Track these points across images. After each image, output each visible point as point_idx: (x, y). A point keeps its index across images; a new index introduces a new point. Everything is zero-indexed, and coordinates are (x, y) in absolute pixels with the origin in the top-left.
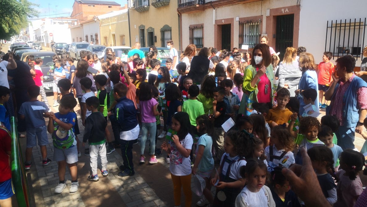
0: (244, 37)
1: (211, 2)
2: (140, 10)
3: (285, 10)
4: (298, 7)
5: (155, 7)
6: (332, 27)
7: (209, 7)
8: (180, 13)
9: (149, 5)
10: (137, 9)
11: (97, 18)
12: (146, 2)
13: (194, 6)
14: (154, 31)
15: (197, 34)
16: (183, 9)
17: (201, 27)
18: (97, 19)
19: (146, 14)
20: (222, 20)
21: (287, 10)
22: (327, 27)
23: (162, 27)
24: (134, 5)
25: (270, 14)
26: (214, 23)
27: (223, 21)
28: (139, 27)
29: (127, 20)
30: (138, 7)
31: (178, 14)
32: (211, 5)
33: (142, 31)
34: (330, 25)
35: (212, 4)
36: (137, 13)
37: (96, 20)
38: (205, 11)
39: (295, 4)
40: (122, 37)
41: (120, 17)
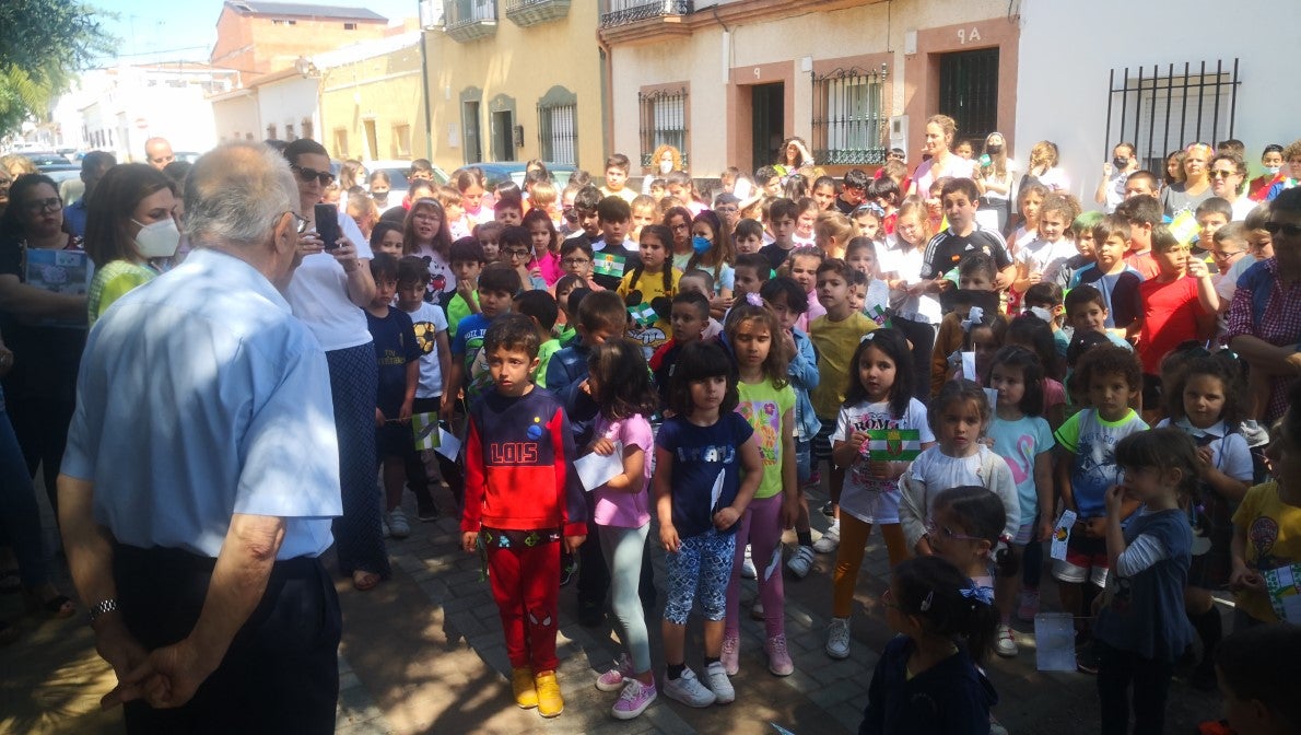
0: (831, 125)
1: (714, 8)
2: (465, 35)
3: (967, 35)
4: (1013, 21)
5: (520, 25)
6: (1125, 90)
7: (708, 25)
8: (607, 46)
9: (496, 18)
10: (453, 33)
11: (311, 64)
12: (485, 7)
13: (657, 21)
14: (514, 109)
15: (667, 118)
16: (617, 30)
17: (681, 94)
18: (311, 67)
19: (486, 50)
20: (753, 68)
21: (975, 34)
22: (1111, 91)
23: (543, 95)
24: (445, 17)
25: (919, 47)
26: (725, 79)
27: (757, 72)
28: (461, 94)
29: (420, 70)
30: (457, 23)
31: (600, 48)
32: (717, 18)
33: (472, 109)
34: (1119, 83)
35: (721, 14)
36: (453, 46)
37: (306, 70)
38: (694, 36)
39: (1001, 11)
40: (401, 129)
41: (396, 61)
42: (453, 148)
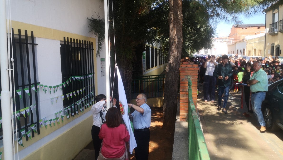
2: (272, 34)
5: (281, 33)
9: (278, 31)
10: (270, 34)
12: (276, 29)
14: (280, 47)
19: (276, 37)
24: (269, 31)
28: (271, 44)
29: (264, 40)
30: (271, 32)
33: (273, 47)
36: (270, 36)
37: (244, 40)
40: (260, 51)
41: (260, 38)
42: (269, 54)
